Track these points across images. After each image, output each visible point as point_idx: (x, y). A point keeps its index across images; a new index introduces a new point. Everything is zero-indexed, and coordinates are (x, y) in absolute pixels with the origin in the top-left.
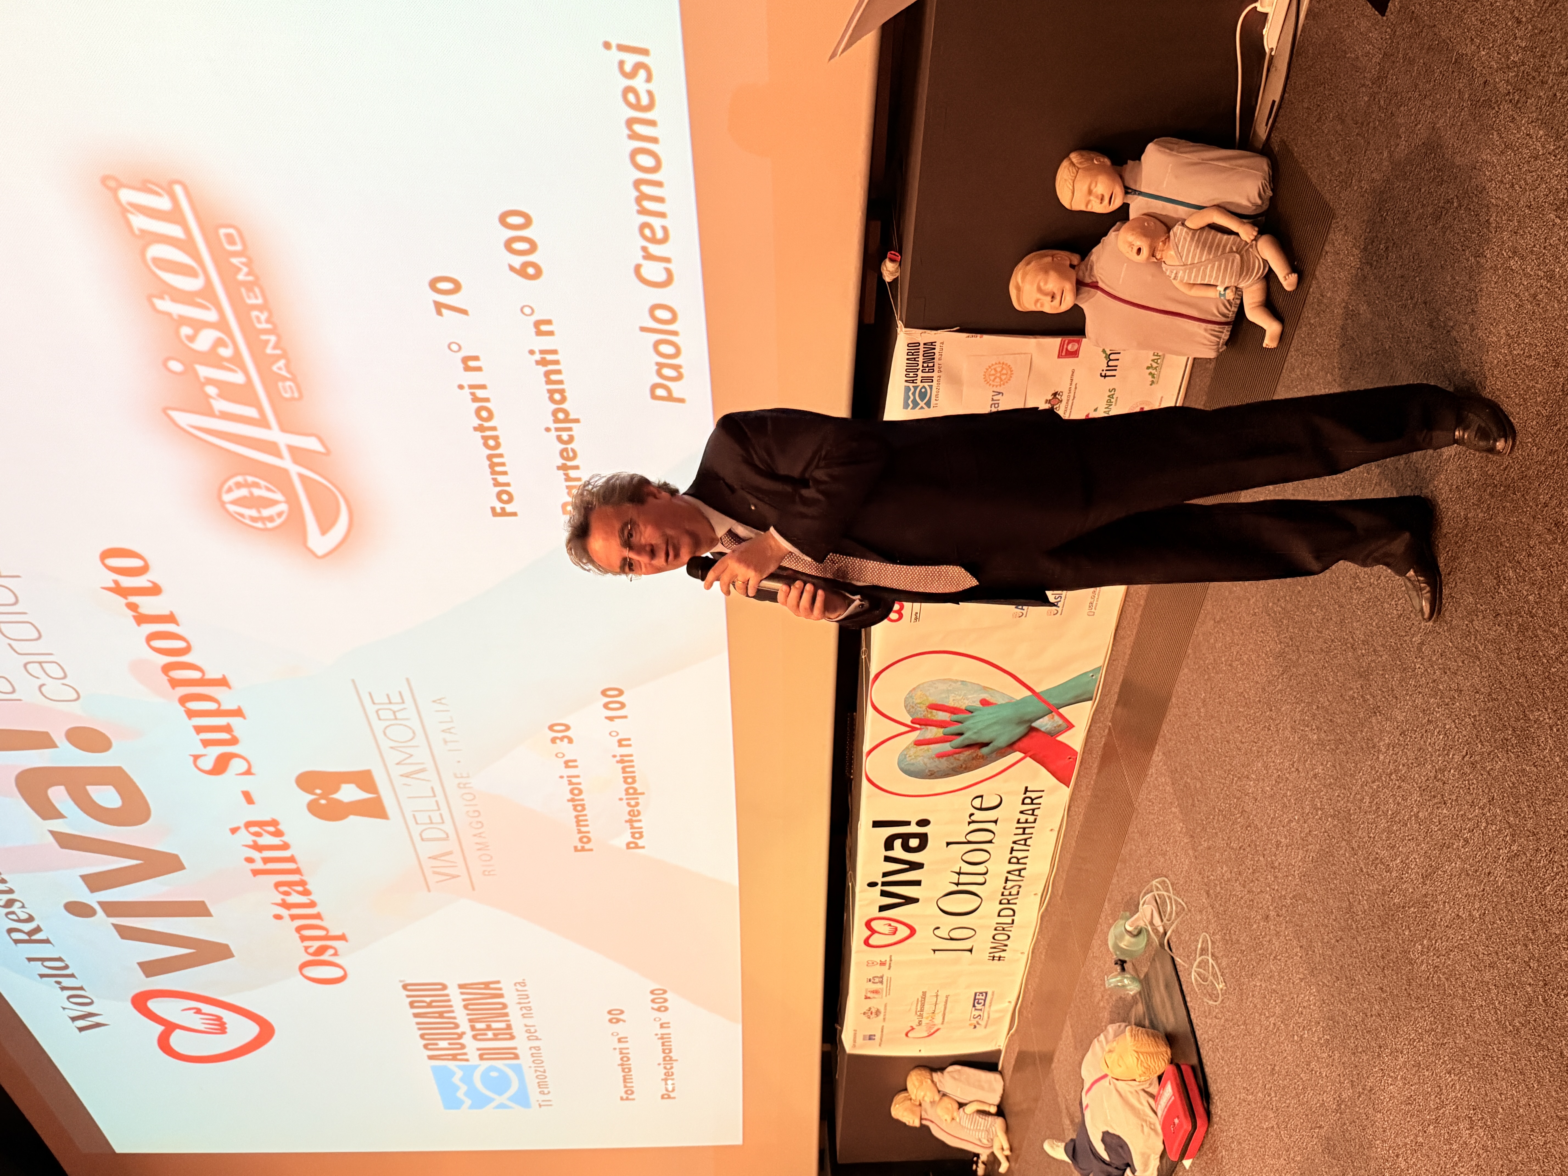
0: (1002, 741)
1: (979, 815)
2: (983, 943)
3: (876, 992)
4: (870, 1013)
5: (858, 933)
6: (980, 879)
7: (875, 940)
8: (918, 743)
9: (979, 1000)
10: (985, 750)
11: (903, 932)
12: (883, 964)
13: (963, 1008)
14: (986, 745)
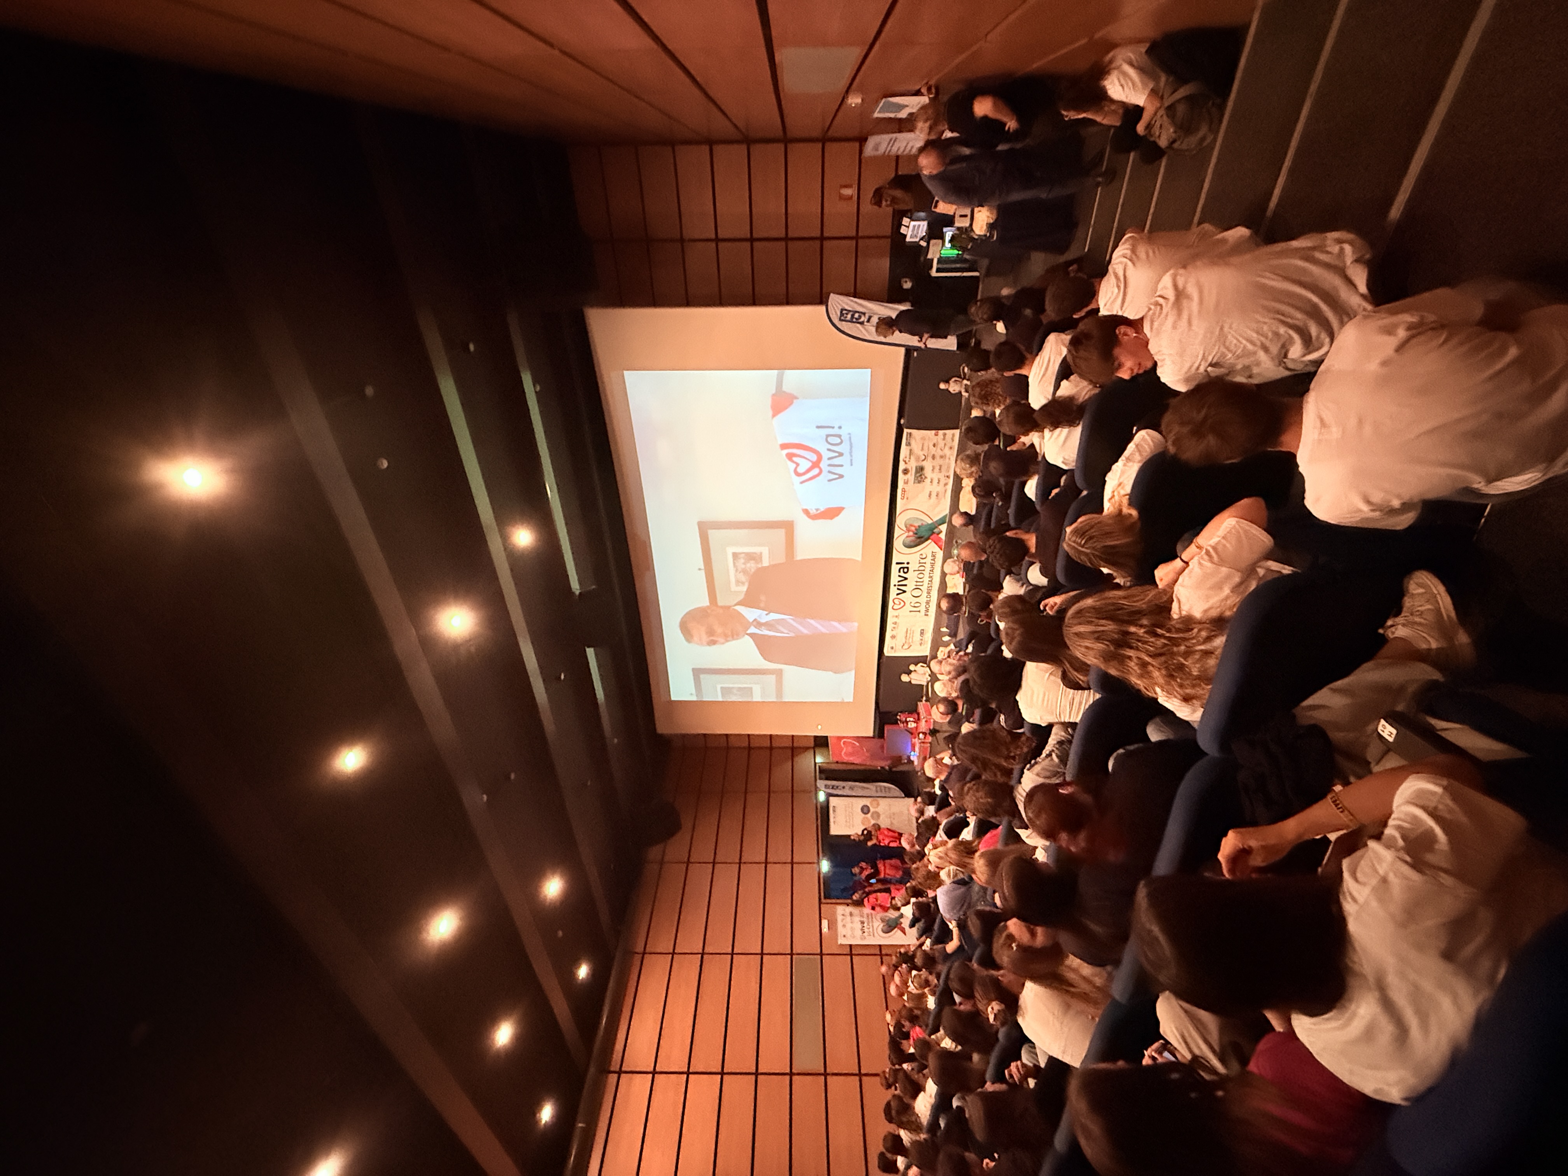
0: (926, 536)
1: (922, 561)
2: (923, 609)
3: (894, 628)
4: (893, 637)
5: (891, 604)
6: (921, 584)
7: (896, 607)
8: (907, 537)
9: (922, 633)
10: (922, 539)
11: (902, 604)
12: (897, 617)
13: (917, 636)
14: (922, 537)
